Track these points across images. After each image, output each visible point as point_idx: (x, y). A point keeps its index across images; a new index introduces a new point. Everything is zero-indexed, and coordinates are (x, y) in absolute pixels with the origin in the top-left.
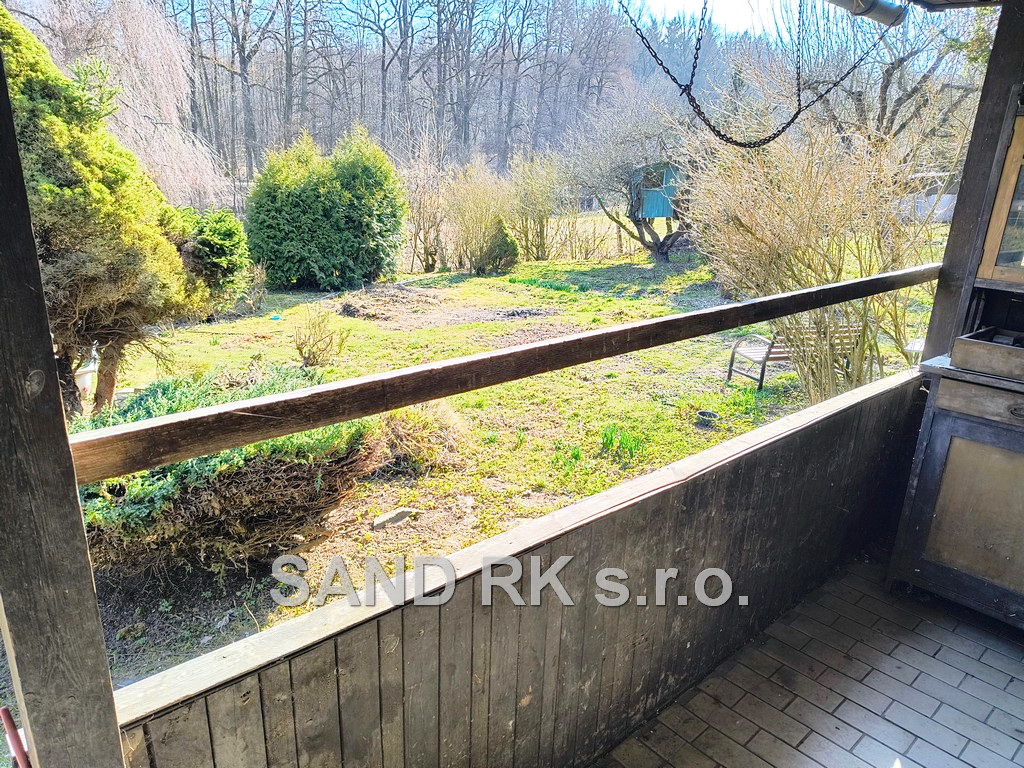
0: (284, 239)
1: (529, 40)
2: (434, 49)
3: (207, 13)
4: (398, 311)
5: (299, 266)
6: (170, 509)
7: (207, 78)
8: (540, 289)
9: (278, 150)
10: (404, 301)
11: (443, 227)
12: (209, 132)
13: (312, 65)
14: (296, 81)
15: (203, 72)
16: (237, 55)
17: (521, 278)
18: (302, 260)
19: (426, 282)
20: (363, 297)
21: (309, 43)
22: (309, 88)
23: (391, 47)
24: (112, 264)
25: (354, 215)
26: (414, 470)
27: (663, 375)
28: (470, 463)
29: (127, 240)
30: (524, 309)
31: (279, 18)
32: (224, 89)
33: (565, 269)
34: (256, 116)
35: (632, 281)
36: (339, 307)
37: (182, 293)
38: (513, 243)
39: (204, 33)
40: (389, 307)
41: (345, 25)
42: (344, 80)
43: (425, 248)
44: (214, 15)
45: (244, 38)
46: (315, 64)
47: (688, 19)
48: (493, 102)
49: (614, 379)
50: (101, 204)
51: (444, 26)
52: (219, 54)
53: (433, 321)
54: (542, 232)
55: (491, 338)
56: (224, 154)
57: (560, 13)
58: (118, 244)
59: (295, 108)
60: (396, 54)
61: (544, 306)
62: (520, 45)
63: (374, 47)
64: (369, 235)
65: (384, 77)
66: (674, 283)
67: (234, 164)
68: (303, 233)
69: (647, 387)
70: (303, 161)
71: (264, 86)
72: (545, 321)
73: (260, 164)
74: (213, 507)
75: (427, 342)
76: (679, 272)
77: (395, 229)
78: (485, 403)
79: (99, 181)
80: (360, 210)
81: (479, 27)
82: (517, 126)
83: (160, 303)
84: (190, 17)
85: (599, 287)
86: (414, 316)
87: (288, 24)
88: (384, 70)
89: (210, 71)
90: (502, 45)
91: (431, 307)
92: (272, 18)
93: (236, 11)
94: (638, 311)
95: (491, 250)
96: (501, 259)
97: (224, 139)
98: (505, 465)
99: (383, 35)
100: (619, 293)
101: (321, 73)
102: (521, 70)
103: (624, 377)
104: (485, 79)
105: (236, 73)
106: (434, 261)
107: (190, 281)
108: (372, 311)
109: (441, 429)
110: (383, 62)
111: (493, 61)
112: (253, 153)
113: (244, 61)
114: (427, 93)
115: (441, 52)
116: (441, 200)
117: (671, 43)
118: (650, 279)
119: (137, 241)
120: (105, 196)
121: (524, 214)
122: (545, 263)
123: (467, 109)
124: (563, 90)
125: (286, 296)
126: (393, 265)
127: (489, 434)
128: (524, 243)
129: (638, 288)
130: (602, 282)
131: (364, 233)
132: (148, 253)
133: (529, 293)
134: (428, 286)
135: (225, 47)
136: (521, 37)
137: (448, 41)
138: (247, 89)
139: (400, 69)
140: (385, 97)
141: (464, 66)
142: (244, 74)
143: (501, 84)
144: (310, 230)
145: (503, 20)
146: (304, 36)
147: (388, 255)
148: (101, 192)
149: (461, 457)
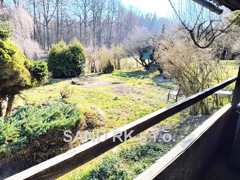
0: (57, 65)
1: (114, 19)
2: (92, 20)
3: (38, 12)
4: (86, 83)
5: (61, 72)
6: (25, 146)
7: (38, 27)
8: (120, 77)
9: (55, 44)
10: (87, 80)
11: (96, 62)
12: (38, 39)
13: (63, 24)
14: (60, 27)
15: (37, 25)
16: (45, 21)
17: (115, 74)
18: (62, 70)
19: (92, 75)
20: (77, 79)
21: (63, 19)
22: (63, 29)
23: (82, 20)
24: (11, 75)
25: (74, 59)
26: (92, 126)
27: (152, 99)
28: (106, 124)
29: (15, 69)
30: (116, 82)
31: (56, 13)
32: (42, 29)
33: (125, 72)
34: (50, 36)
35: (142, 75)
36: (71, 82)
37: (30, 82)
38: (113, 66)
39: (37, 16)
40: (83, 82)
41: (71, 15)
42: (71, 27)
43: (91, 67)
44: (40, 12)
45: (47, 17)
46: (64, 23)
47: (150, 14)
48: (106, 32)
49: (140, 100)
50: (8, 60)
51: (94, 15)
52: (41, 21)
53: (94, 85)
54: (119, 63)
55: (109, 90)
56: (42, 44)
57: (121, 12)
58: (13, 70)
59: (59, 33)
60: (83, 21)
61: (121, 81)
62: (112, 20)
63: (78, 20)
64: (78, 64)
65: (80, 27)
66: (151, 75)
67: (44, 47)
68: (62, 64)
69: (149, 102)
70: (61, 46)
71: (52, 28)
72: (122, 85)
73: (51, 48)
74: (38, 144)
75: (93, 91)
76: (152, 72)
77: (84, 63)
78: (109, 107)
79: (7, 54)
80: (76, 58)
81: (103, 15)
82: (112, 38)
83: (24, 85)
84: (34, 12)
85: (134, 76)
86: (90, 84)
87: (58, 14)
88: (81, 25)
89: (39, 25)
90: (108, 19)
91: (94, 82)
92: (54, 13)
93: (45, 11)
94: (144, 82)
95: (108, 67)
96: (110, 70)
97: (42, 41)
98: (115, 124)
99: (80, 17)
100: (139, 78)
101: (65, 26)
102: (112, 25)
103: (143, 100)
104: (104, 27)
105: (45, 25)
106: (94, 70)
107: (32, 79)
108: (79, 83)
109: (98, 115)
110: (80, 23)
111: (106, 23)
112: (49, 44)
113: (47, 23)
114: (91, 30)
115: (94, 21)
116: (95, 56)
117: (146, 19)
118: (145, 74)
119: (18, 69)
120: (9, 57)
121: (115, 59)
122: (120, 70)
123: (100, 34)
124: (122, 30)
125: (57, 79)
126: (84, 71)
127: (110, 116)
128: (115, 65)
129: (143, 76)
130: (134, 75)
131: (77, 64)
132: (21, 72)
133: (117, 78)
134: (92, 76)
135: (42, 19)
136: (112, 18)
137: (95, 19)
138: (48, 29)
139: (84, 25)
140: (81, 31)
141: (99, 25)
142: (47, 26)
143: (108, 28)
144: (63, 63)
145: (108, 14)
146: (61, 17)
147: (82, 69)
148: (8, 56)
149: (104, 122)
